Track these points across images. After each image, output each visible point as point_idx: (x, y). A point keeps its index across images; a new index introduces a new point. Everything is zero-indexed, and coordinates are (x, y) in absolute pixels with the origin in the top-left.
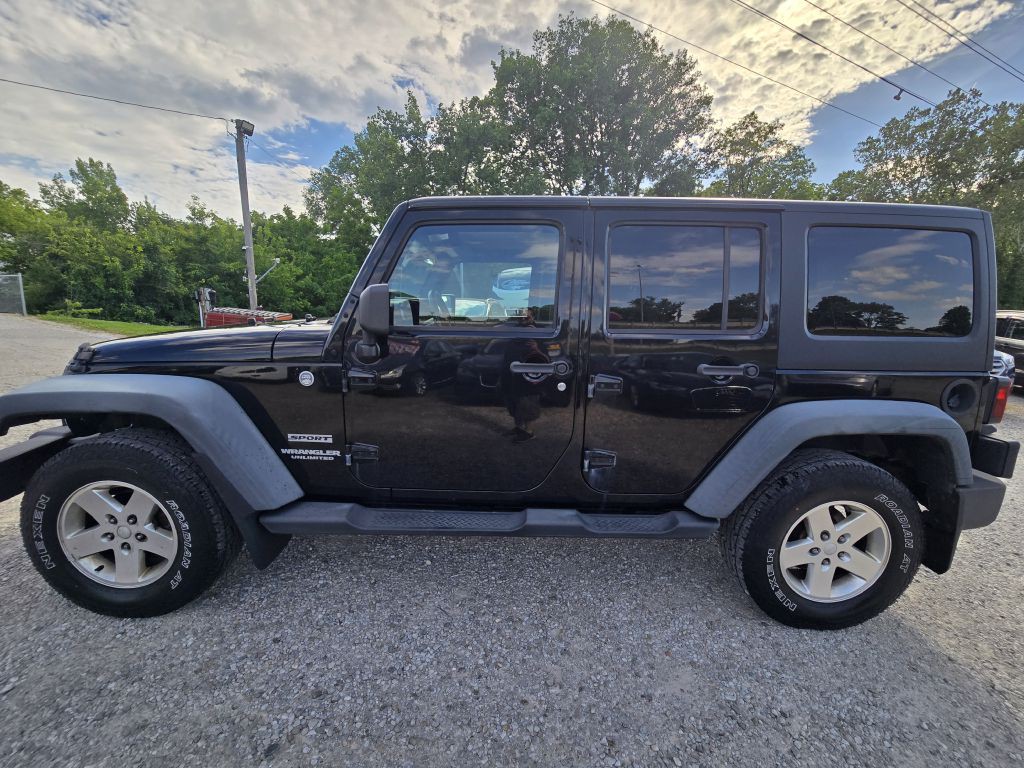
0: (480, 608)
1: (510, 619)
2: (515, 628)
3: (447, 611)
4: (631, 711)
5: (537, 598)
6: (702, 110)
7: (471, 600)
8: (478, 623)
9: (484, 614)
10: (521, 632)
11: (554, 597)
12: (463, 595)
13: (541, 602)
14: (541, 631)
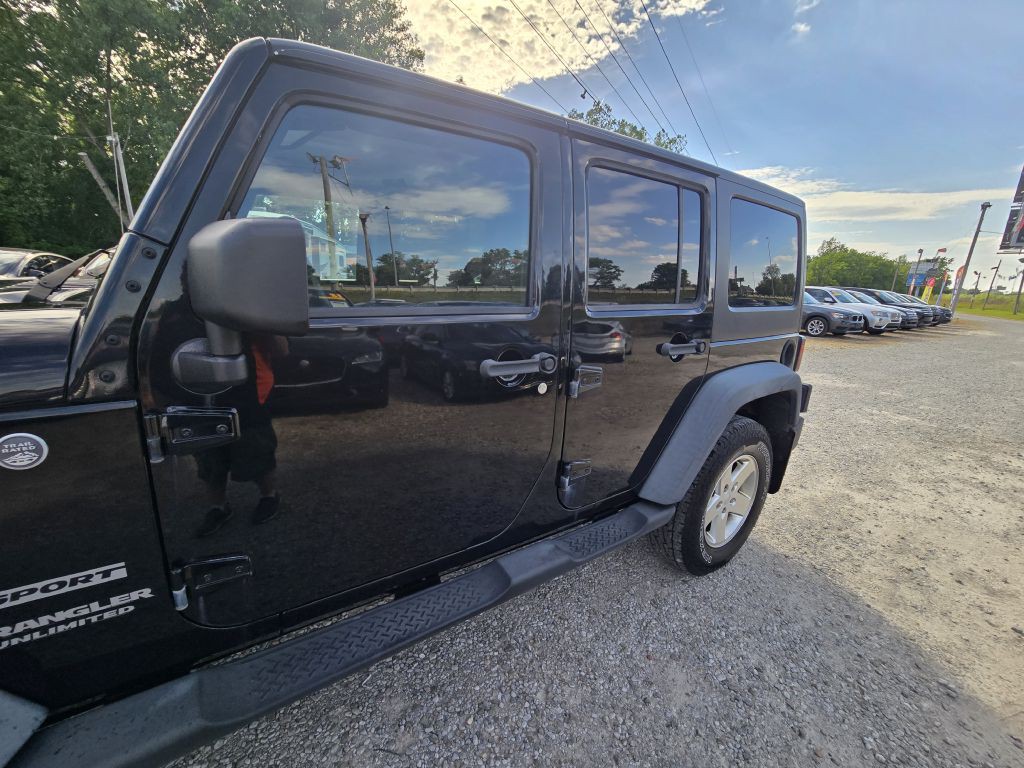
0: (435, 715)
1: (482, 709)
2: (496, 719)
3: (392, 748)
4: (672, 753)
5: (492, 657)
6: (415, 62)
7: (414, 707)
8: (447, 742)
9: (446, 720)
10: (506, 719)
11: (508, 647)
12: (398, 706)
13: (500, 661)
14: (527, 705)
